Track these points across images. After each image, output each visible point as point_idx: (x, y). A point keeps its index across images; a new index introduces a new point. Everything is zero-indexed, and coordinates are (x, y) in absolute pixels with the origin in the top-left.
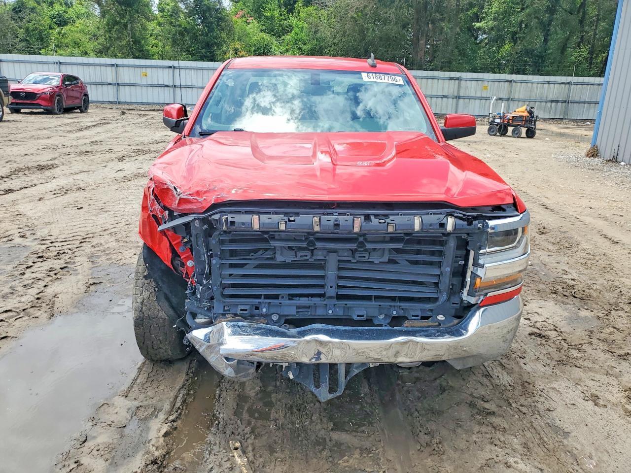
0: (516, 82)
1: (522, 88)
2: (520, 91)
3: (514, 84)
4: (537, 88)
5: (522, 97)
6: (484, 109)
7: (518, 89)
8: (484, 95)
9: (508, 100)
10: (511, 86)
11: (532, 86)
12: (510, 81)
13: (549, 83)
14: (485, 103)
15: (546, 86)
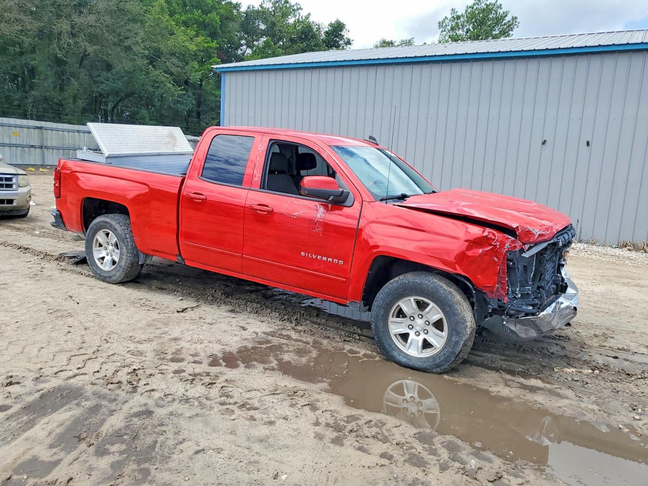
0: (46, 129)
1: (54, 136)
2: (52, 139)
3: (45, 131)
4: (69, 137)
5: (55, 144)
6: (16, 157)
7: (49, 136)
8: (13, 142)
9: (41, 147)
10: (43, 133)
11: (63, 134)
12: (40, 128)
13: (78, 131)
14: (16, 151)
15: (77, 134)
